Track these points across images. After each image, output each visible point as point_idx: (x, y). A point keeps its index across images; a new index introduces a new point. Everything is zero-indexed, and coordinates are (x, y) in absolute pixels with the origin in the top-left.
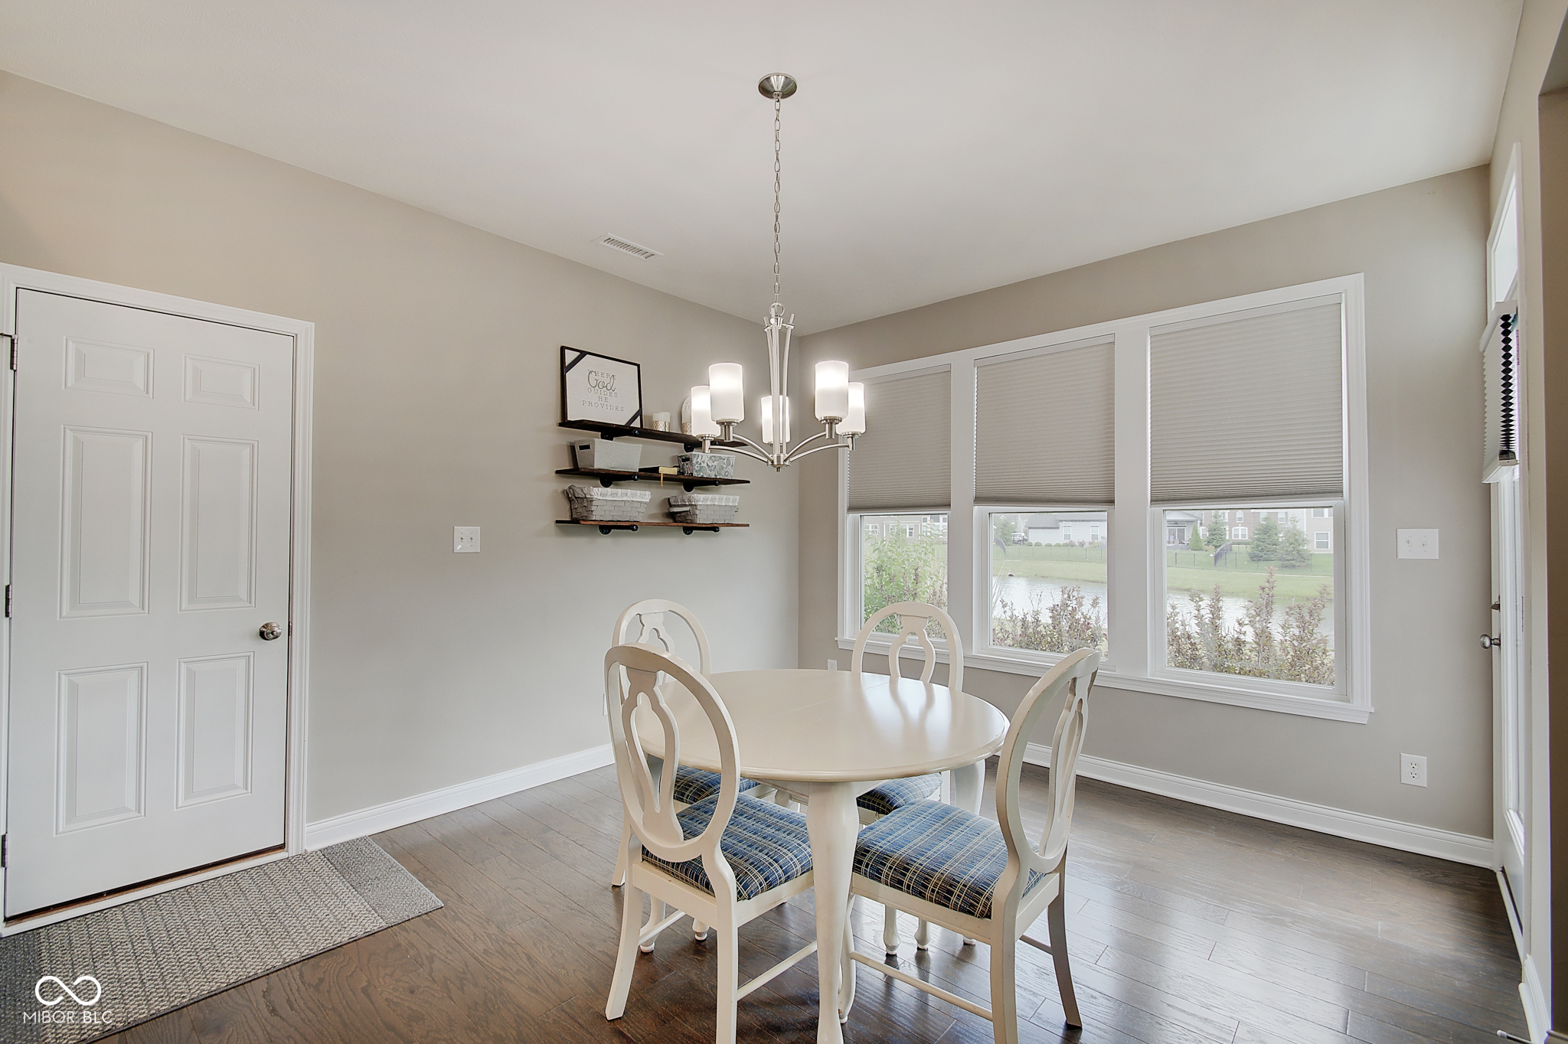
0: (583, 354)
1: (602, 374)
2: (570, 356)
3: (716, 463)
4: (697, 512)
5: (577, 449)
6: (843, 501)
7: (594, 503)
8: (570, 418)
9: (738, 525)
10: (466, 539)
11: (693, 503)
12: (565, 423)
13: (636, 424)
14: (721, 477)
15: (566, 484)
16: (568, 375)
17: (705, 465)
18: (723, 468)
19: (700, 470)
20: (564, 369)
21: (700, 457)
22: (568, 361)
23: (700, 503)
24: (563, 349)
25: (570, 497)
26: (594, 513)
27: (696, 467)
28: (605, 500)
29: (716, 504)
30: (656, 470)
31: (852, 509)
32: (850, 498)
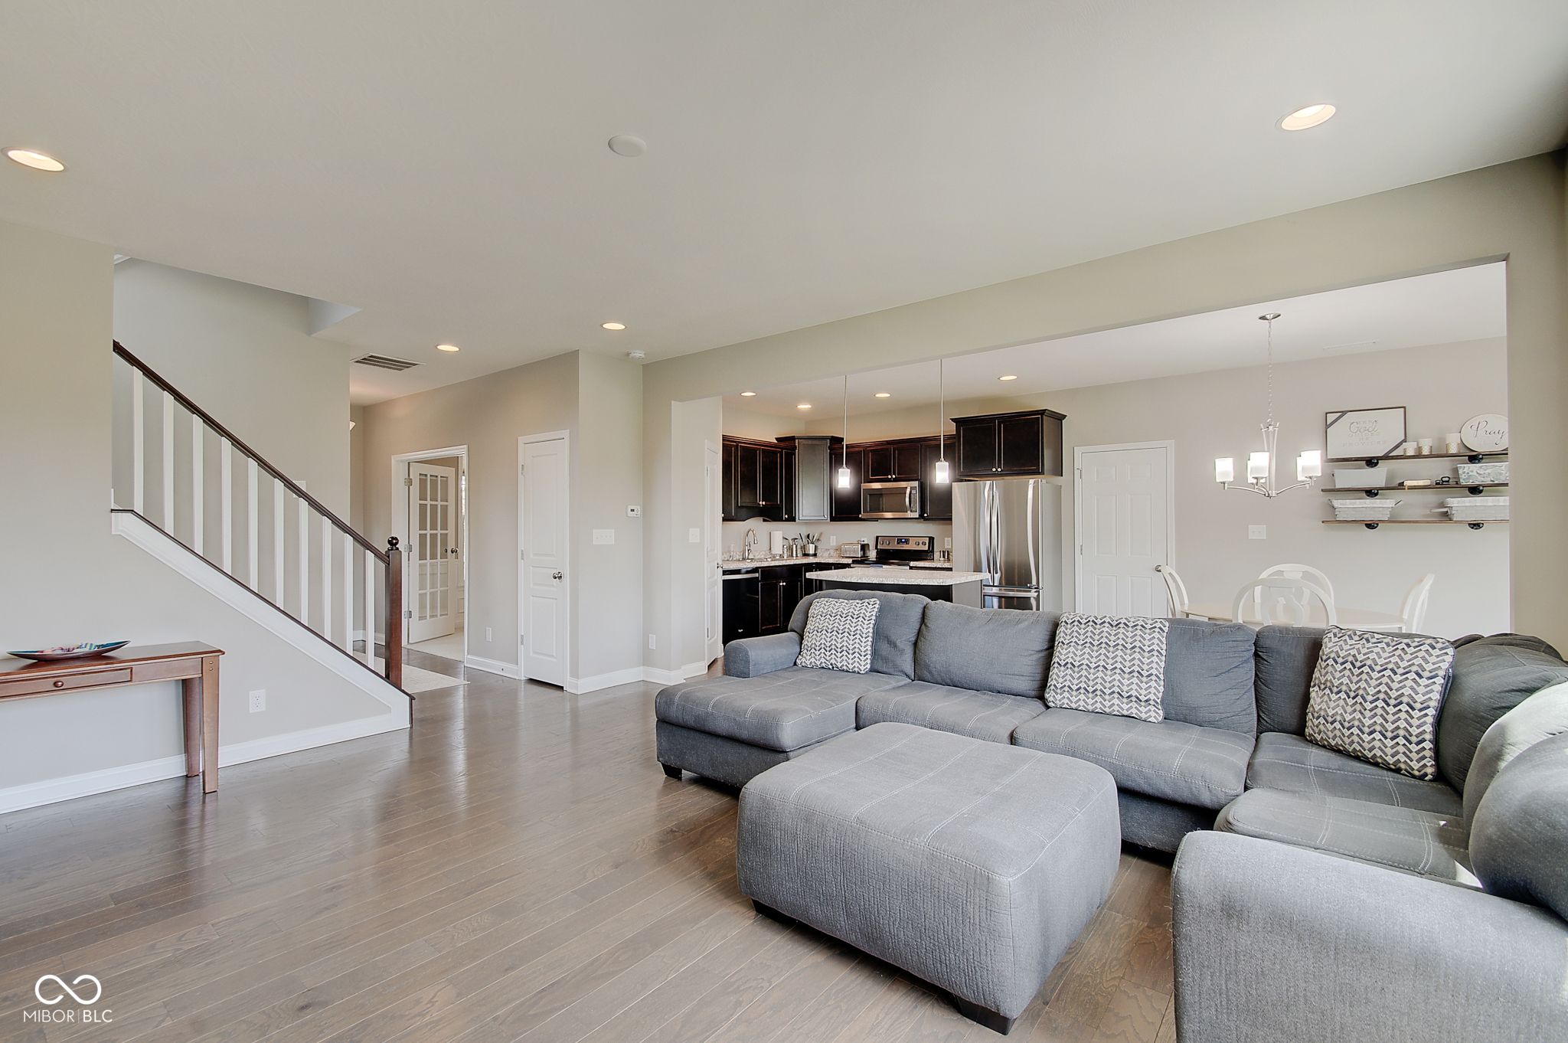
0: (1344, 413)
1: (1364, 422)
2: (1332, 418)
3: (1489, 471)
4: (1454, 512)
7: (1337, 510)
8: (1330, 457)
10: (1256, 532)
11: (1449, 506)
12: (1326, 459)
16: (1330, 430)
17: (1475, 473)
18: (1500, 474)
19: (1468, 479)
20: (1327, 427)
23: (1455, 505)
26: (1338, 516)
27: (1463, 476)
28: (1346, 508)
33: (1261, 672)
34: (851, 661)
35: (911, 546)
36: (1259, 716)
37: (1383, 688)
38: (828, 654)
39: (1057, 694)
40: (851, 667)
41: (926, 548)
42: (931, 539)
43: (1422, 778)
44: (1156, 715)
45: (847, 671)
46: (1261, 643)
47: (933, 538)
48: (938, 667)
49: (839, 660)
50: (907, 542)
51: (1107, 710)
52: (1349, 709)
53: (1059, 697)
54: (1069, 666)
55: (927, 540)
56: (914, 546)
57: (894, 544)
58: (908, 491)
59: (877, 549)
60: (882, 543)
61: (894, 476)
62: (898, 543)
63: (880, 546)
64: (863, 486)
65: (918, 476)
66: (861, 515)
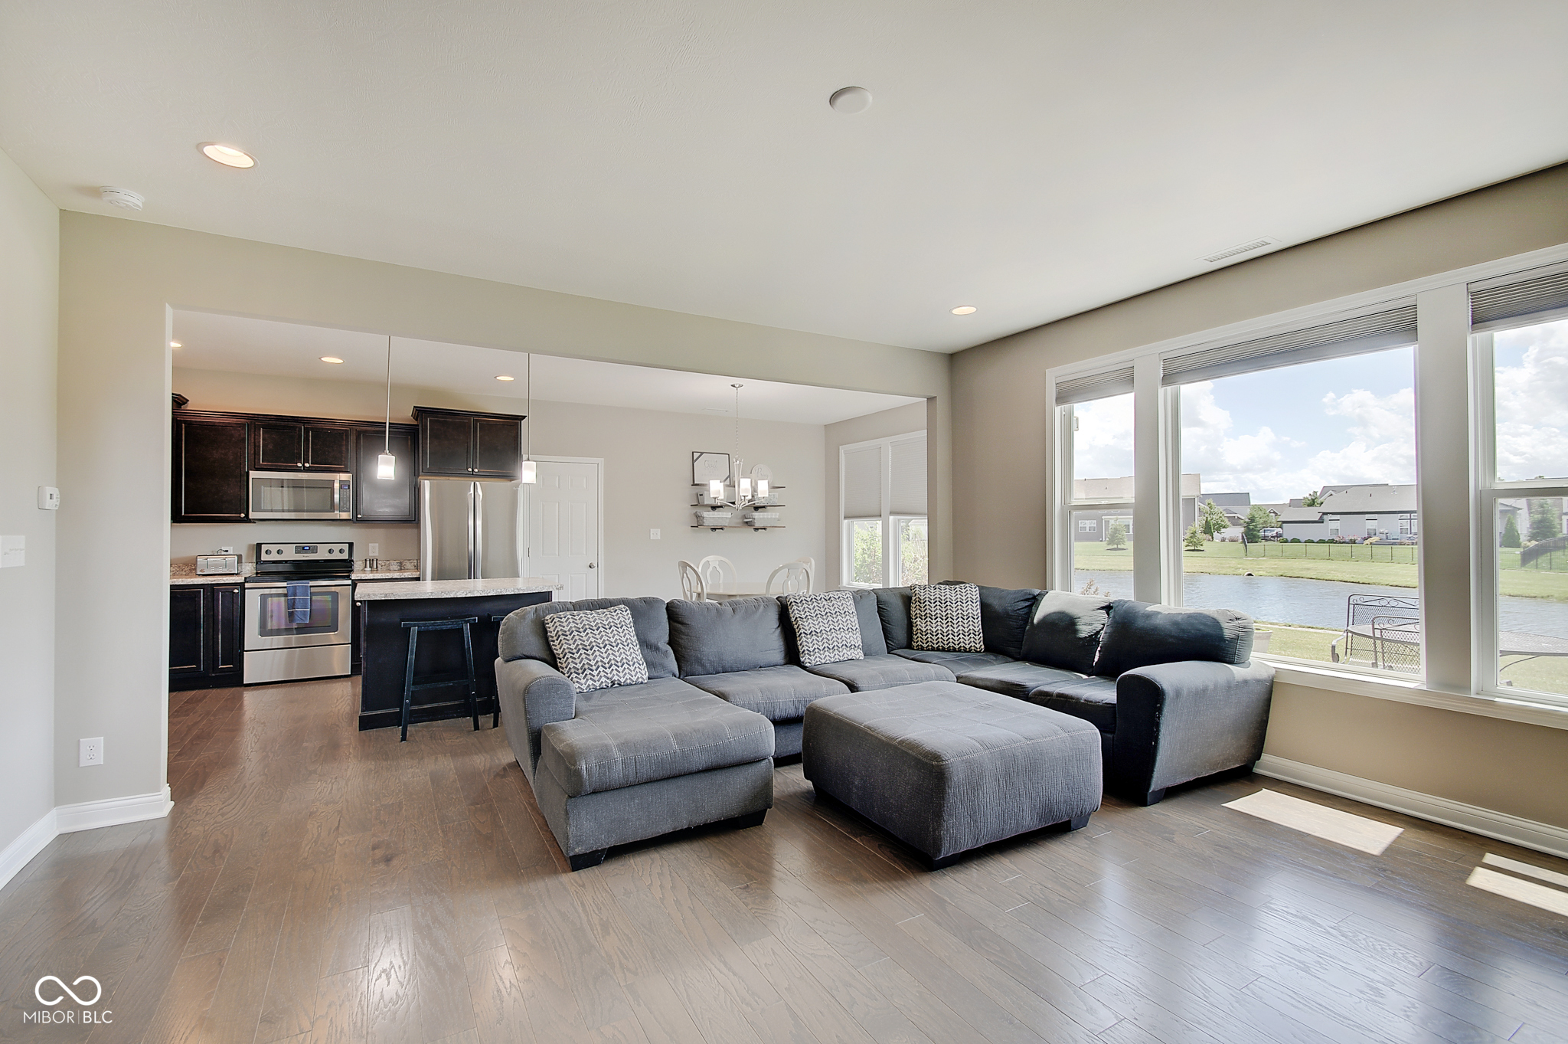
0: (702, 453)
1: (711, 461)
2: (696, 455)
4: (756, 520)
5: (699, 495)
6: (842, 516)
8: (696, 482)
9: (779, 527)
10: (655, 534)
11: (754, 517)
12: (694, 484)
13: (727, 482)
15: (695, 510)
16: (695, 464)
20: (693, 461)
22: (695, 459)
23: (757, 517)
24: (693, 452)
25: (698, 517)
26: (707, 523)
28: (710, 516)
31: (845, 518)
32: (845, 512)
33: (884, 617)
34: (633, 673)
35: (322, 554)
36: (887, 643)
37: (960, 611)
38: (608, 671)
39: (810, 656)
40: (634, 679)
41: (345, 556)
42: (351, 545)
43: (980, 652)
44: (859, 654)
45: (631, 685)
46: (880, 599)
47: (353, 543)
48: (711, 658)
49: (621, 675)
50: (314, 550)
51: (841, 658)
52: (945, 626)
53: (812, 658)
54: (814, 633)
55: (346, 547)
56: (326, 555)
57: (290, 554)
58: (337, 485)
59: (259, 561)
60: (269, 552)
61: (307, 465)
62: (297, 552)
63: (264, 557)
64: (253, 474)
65: (346, 467)
66: (247, 515)
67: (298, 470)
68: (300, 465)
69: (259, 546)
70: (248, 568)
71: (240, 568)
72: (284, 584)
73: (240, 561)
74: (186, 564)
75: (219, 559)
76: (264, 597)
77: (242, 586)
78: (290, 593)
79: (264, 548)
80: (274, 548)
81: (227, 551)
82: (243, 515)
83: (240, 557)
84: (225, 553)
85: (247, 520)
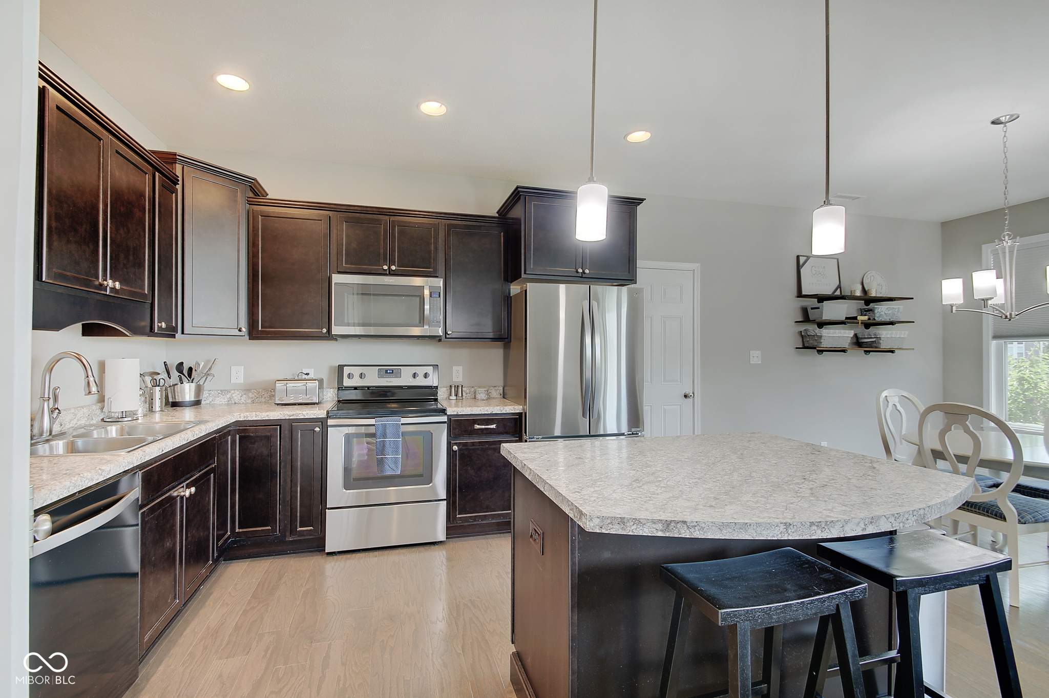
0: (808, 258)
1: (818, 267)
2: (802, 260)
3: (890, 312)
4: (881, 341)
5: (809, 310)
6: (988, 334)
7: (823, 338)
8: (804, 293)
9: (907, 349)
10: (756, 357)
11: (878, 336)
12: (800, 295)
13: (838, 293)
14: (893, 320)
15: (802, 328)
16: (802, 270)
17: (883, 313)
18: (894, 314)
19: (879, 317)
20: (799, 268)
21: (880, 309)
23: (883, 336)
24: (798, 257)
25: (803, 335)
26: (822, 343)
27: (877, 315)
29: (893, 336)
30: (855, 318)
31: (994, 338)
32: (992, 331)
35: (406, 379)
41: (430, 382)
42: (435, 367)
50: (397, 373)
55: (431, 371)
56: (411, 380)
57: (374, 380)
58: (427, 292)
59: (341, 388)
60: (351, 377)
61: (393, 268)
62: (380, 376)
63: (347, 382)
64: (337, 278)
65: (435, 270)
66: (329, 330)
67: (383, 274)
68: (386, 267)
69: (341, 368)
70: (329, 395)
71: (321, 395)
72: (372, 422)
73: (321, 386)
74: (266, 390)
75: (300, 384)
76: (348, 437)
77: (323, 422)
78: (378, 434)
79: (347, 370)
80: (356, 371)
81: (307, 374)
82: (325, 330)
83: (321, 382)
84: (306, 377)
85: (329, 336)
